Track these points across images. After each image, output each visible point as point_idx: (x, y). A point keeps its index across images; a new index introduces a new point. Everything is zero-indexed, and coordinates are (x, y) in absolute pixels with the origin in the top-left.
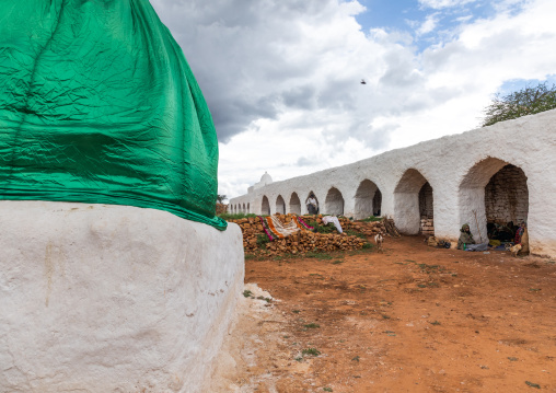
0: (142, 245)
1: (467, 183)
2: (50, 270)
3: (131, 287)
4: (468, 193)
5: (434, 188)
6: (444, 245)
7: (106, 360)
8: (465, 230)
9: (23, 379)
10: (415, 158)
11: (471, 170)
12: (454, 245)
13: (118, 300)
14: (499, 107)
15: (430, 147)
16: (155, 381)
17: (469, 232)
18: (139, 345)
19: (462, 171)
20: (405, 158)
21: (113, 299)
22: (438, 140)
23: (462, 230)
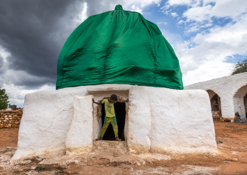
0: (203, 98)
1: (237, 95)
2: (179, 104)
3: (202, 108)
4: (237, 99)
5: (221, 98)
6: (228, 121)
7: (196, 127)
8: (237, 114)
9: (175, 131)
10: (211, 85)
11: (239, 90)
12: (232, 121)
13: (199, 112)
14: (240, 65)
15: (218, 81)
16: (209, 134)
17: (239, 115)
18: (205, 124)
19: (235, 90)
20: (206, 85)
21: (198, 111)
22: (222, 78)
23: (236, 115)
